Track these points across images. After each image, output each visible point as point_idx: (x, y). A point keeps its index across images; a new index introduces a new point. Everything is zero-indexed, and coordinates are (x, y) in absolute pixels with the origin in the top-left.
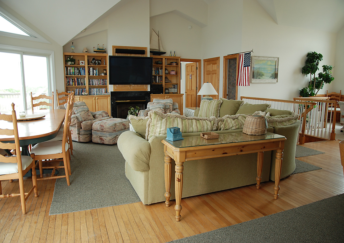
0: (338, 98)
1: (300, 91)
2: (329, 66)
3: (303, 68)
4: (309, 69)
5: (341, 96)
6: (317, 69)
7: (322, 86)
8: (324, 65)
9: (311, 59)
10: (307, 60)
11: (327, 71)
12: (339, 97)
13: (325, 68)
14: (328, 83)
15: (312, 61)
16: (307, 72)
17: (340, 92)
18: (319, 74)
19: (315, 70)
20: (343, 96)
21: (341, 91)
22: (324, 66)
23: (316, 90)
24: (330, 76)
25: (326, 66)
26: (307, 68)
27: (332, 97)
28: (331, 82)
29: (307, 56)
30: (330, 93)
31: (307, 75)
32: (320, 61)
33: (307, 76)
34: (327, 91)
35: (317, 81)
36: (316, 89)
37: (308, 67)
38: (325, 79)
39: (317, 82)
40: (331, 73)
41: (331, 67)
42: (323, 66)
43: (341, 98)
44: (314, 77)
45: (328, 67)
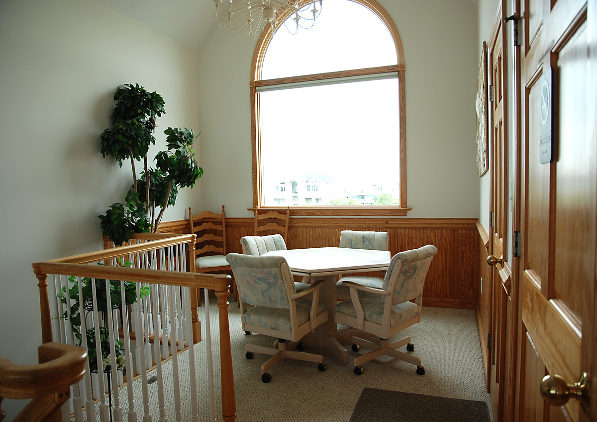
0: (219, 228)
1: (101, 217)
2: (183, 130)
3: (102, 137)
4: (120, 137)
5: (226, 222)
6: (149, 139)
7: (174, 197)
8: (170, 129)
9: (128, 106)
10: (116, 109)
11: (179, 147)
12: (220, 223)
13: (174, 137)
14: (188, 186)
15: (132, 114)
16: (118, 147)
17: (223, 211)
18: (157, 157)
19: (142, 143)
20: (230, 221)
21: (223, 207)
22: (169, 131)
23: (158, 209)
24: (190, 162)
25: (176, 130)
26: (114, 134)
27: (204, 226)
28: (196, 181)
29: (115, 98)
30: (197, 215)
31: (122, 160)
32: (156, 115)
33: (121, 165)
34: (190, 209)
35: (156, 179)
36: (157, 205)
37: (118, 133)
38: (176, 172)
39: (157, 185)
40: (192, 153)
41: (191, 136)
42: (166, 132)
43: (226, 226)
44: (145, 168)
45: (181, 133)
